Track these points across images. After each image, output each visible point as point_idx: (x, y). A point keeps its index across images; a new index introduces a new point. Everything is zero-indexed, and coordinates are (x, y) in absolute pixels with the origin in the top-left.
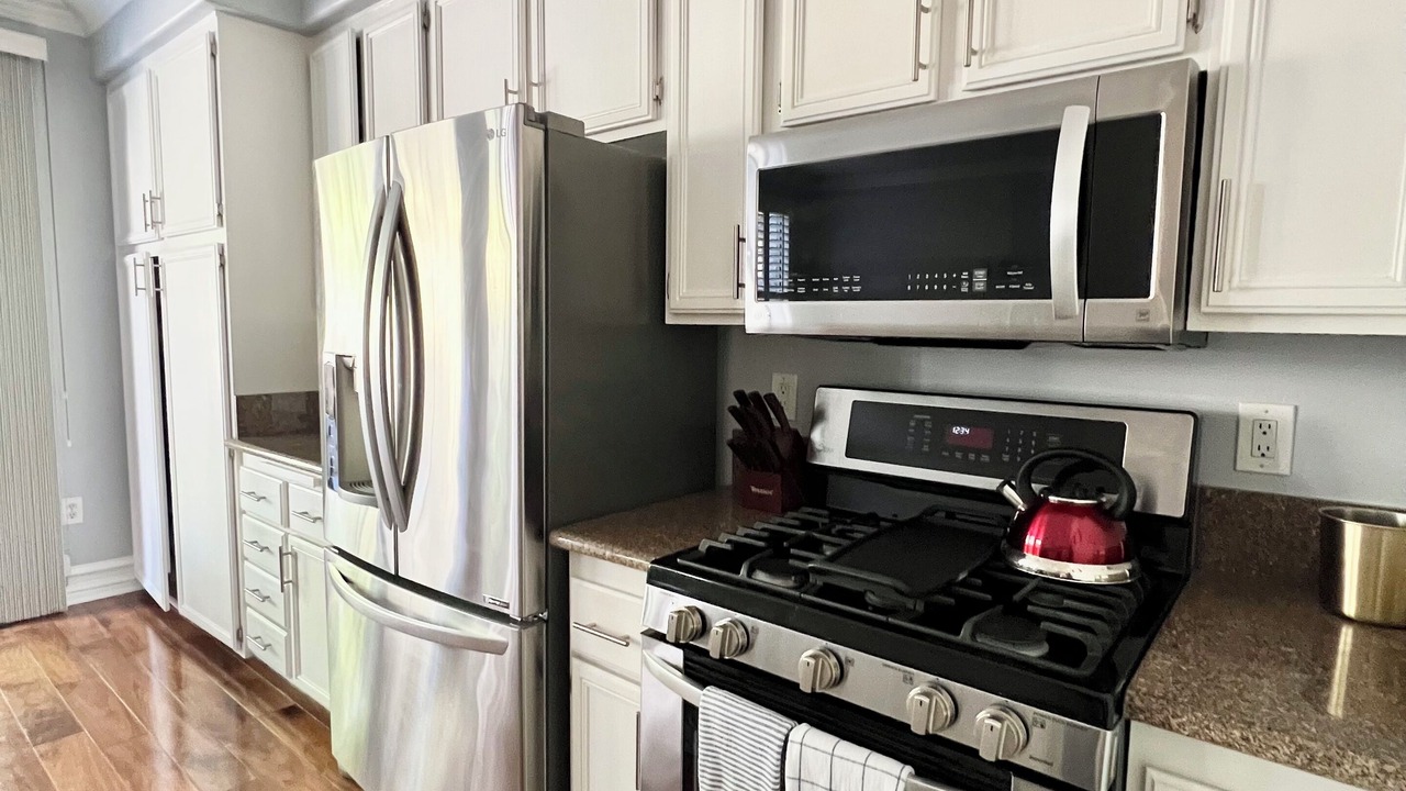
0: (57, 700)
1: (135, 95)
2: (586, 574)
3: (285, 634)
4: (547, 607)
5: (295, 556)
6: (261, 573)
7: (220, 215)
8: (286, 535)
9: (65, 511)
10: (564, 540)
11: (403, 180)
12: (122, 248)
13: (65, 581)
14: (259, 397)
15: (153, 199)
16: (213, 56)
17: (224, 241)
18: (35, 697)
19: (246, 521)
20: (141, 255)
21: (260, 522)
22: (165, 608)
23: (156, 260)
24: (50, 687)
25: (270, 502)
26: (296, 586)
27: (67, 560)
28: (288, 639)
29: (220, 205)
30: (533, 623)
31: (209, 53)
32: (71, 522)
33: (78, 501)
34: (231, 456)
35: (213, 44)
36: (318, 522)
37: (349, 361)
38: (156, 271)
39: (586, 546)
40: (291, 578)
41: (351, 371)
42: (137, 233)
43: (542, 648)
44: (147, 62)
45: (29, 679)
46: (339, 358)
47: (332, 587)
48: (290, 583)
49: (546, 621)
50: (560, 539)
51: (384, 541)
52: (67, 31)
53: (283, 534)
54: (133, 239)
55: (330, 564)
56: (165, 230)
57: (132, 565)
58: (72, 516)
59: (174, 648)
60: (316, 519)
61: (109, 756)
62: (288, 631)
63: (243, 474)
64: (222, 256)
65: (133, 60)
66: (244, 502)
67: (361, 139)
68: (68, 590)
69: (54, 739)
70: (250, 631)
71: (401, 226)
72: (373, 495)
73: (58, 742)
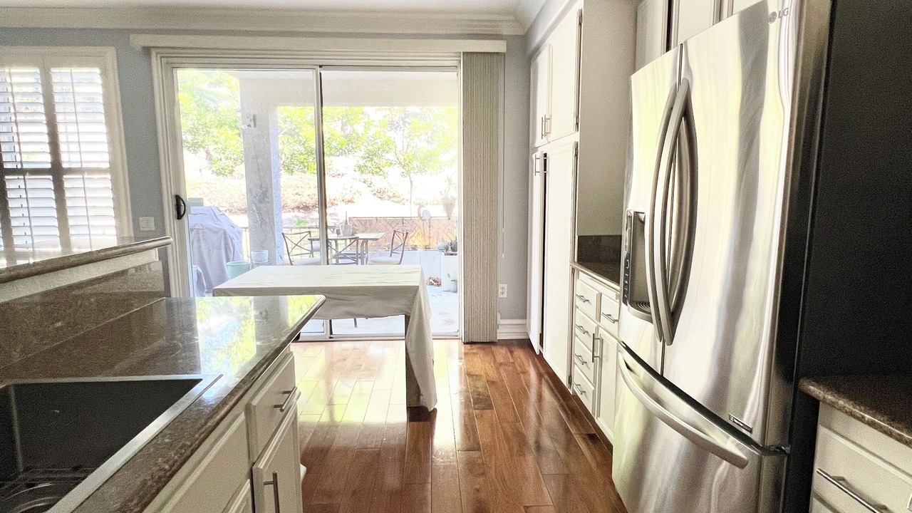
0: (486, 388)
1: (543, 60)
2: (836, 426)
3: (593, 388)
4: (790, 441)
5: (602, 341)
6: (583, 347)
7: (577, 124)
8: (598, 326)
9: (500, 291)
10: (815, 390)
11: (691, 76)
12: (533, 149)
13: (498, 326)
14: (590, 237)
15: (545, 120)
16: (580, 24)
17: (579, 141)
18: (479, 384)
19: (578, 313)
20: (539, 154)
21: (585, 314)
22: (538, 353)
23: (545, 155)
24: (484, 380)
25: (590, 304)
26: (601, 360)
27: (499, 317)
28: (594, 392)
29: (577, 117)
30: (774, 453)
31: (578, 23)
32: (502, 296)
33: (505, 286)
34: (573, 272)
35: (581, 17)
36: (616, 323)
37: (642, 216)
38: (545, 160)
39: (841, 402)
40: (598, 355)
41: (643, 223)
42: (539, 142)
43: (781, 477)
44: (549, 41)
45: (476, 374)
46: (637, 213)
47: (620, 374)
48: (598, 358)
49: (789, 456)
50: (812, 388)
51: (656, 349)
52: (515, 33)
53: (596, 325)
54: (537, 145)
55: (619, 353)
56: (551, 137)
57: (525, 324)
58: (503, 293)
59: (540, 376)
60: (614, 321)
61: (502, 428)
62: (595, 387)
63: (578, 283)
64: (576, 149)
65: (543, 41)
66: (578, 302)
67: (668, 48)
68: (498, 331)
69: (484, 409)
70: (575, 380)
71: (687, 113)
72: (650, 314)
73: (484, 411)
